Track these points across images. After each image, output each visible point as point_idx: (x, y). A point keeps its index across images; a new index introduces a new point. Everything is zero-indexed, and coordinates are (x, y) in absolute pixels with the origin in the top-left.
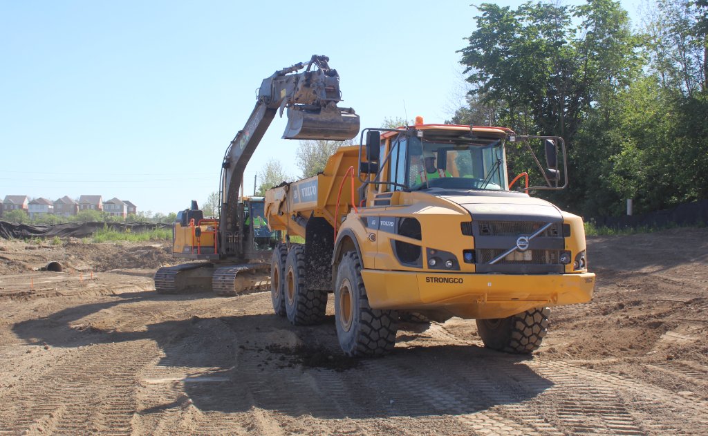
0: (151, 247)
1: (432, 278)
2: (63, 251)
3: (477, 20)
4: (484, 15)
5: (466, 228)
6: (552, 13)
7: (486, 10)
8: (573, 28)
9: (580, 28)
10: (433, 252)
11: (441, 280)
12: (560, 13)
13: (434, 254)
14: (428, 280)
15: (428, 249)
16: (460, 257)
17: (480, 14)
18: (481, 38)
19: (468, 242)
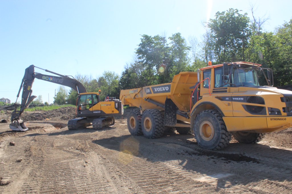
0: (38, 113)
1: (273, 119)
2: (6, 115)
3: (141, 40)
4: (144, 38)
5: (282, 99)
6: (161, 39)
7: (145, 36)
8: (168, 44)
9: (170, 44)
10: (270, 109)
11: (277, 119)
12: (163, 39)
13: (271, 109)
14: (271, 119)
15: (269, 108)
16: (282, 110)
17: (142, 38)
18: (143, 45)
19: (284, 105)
